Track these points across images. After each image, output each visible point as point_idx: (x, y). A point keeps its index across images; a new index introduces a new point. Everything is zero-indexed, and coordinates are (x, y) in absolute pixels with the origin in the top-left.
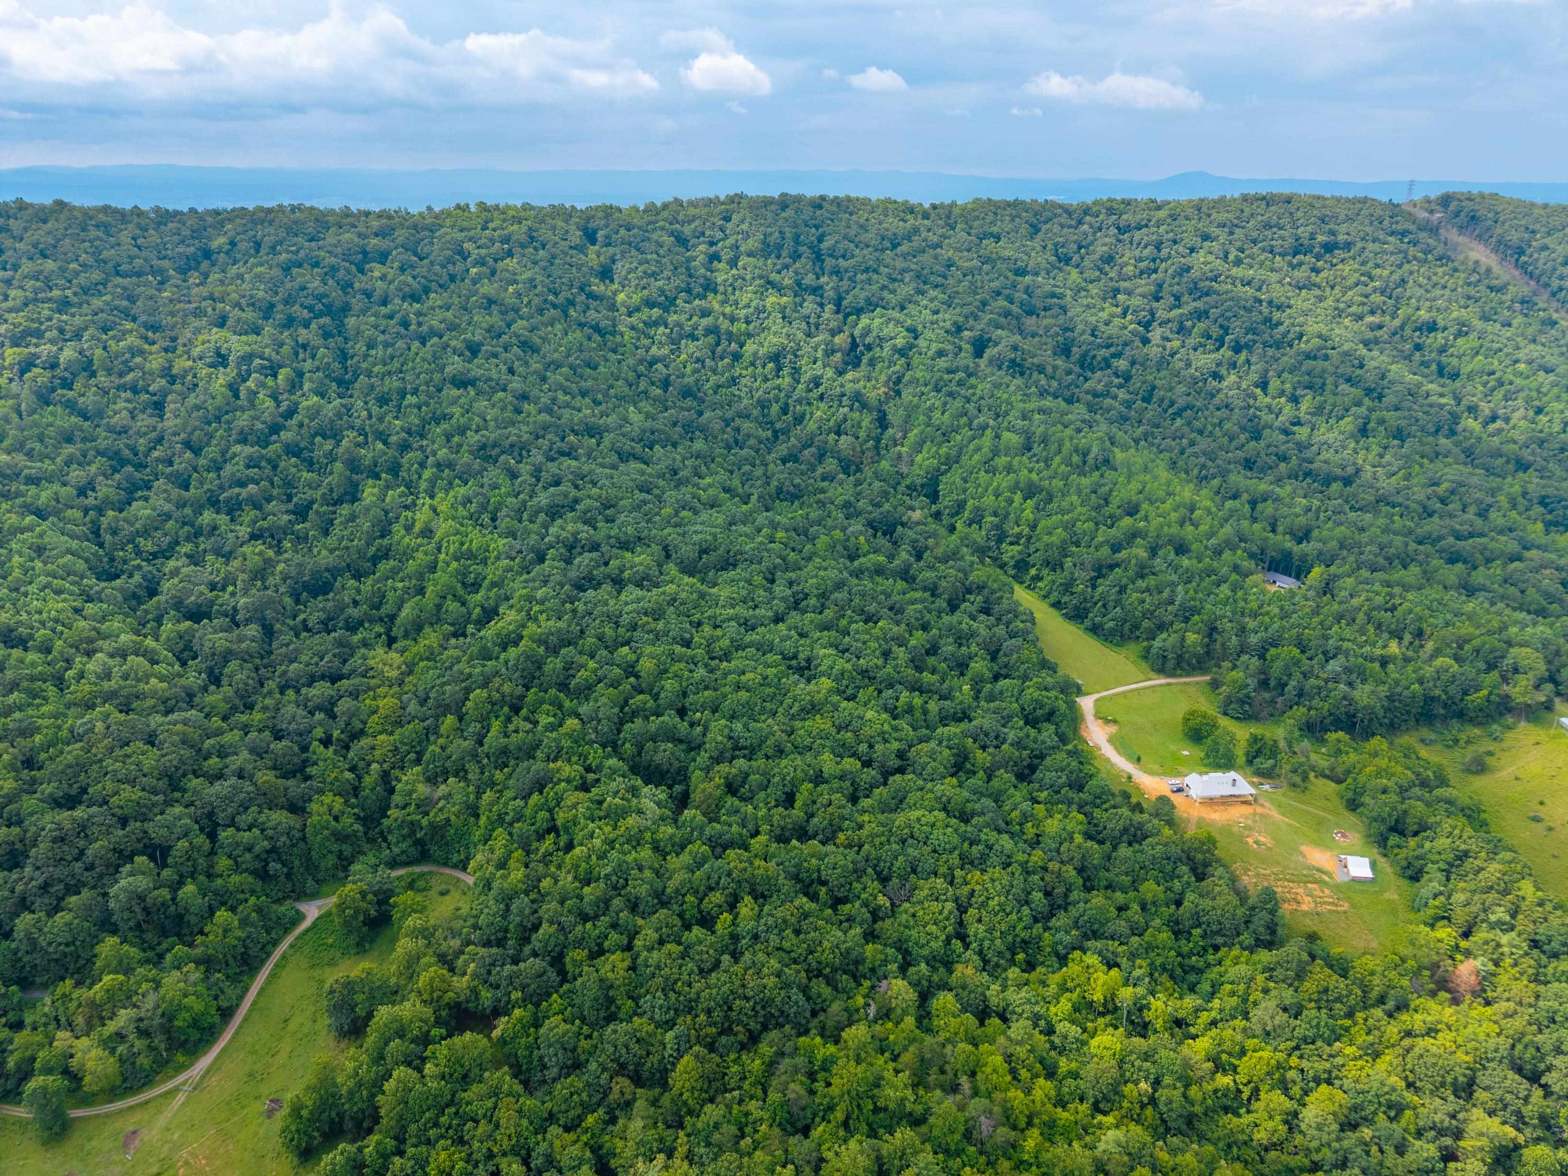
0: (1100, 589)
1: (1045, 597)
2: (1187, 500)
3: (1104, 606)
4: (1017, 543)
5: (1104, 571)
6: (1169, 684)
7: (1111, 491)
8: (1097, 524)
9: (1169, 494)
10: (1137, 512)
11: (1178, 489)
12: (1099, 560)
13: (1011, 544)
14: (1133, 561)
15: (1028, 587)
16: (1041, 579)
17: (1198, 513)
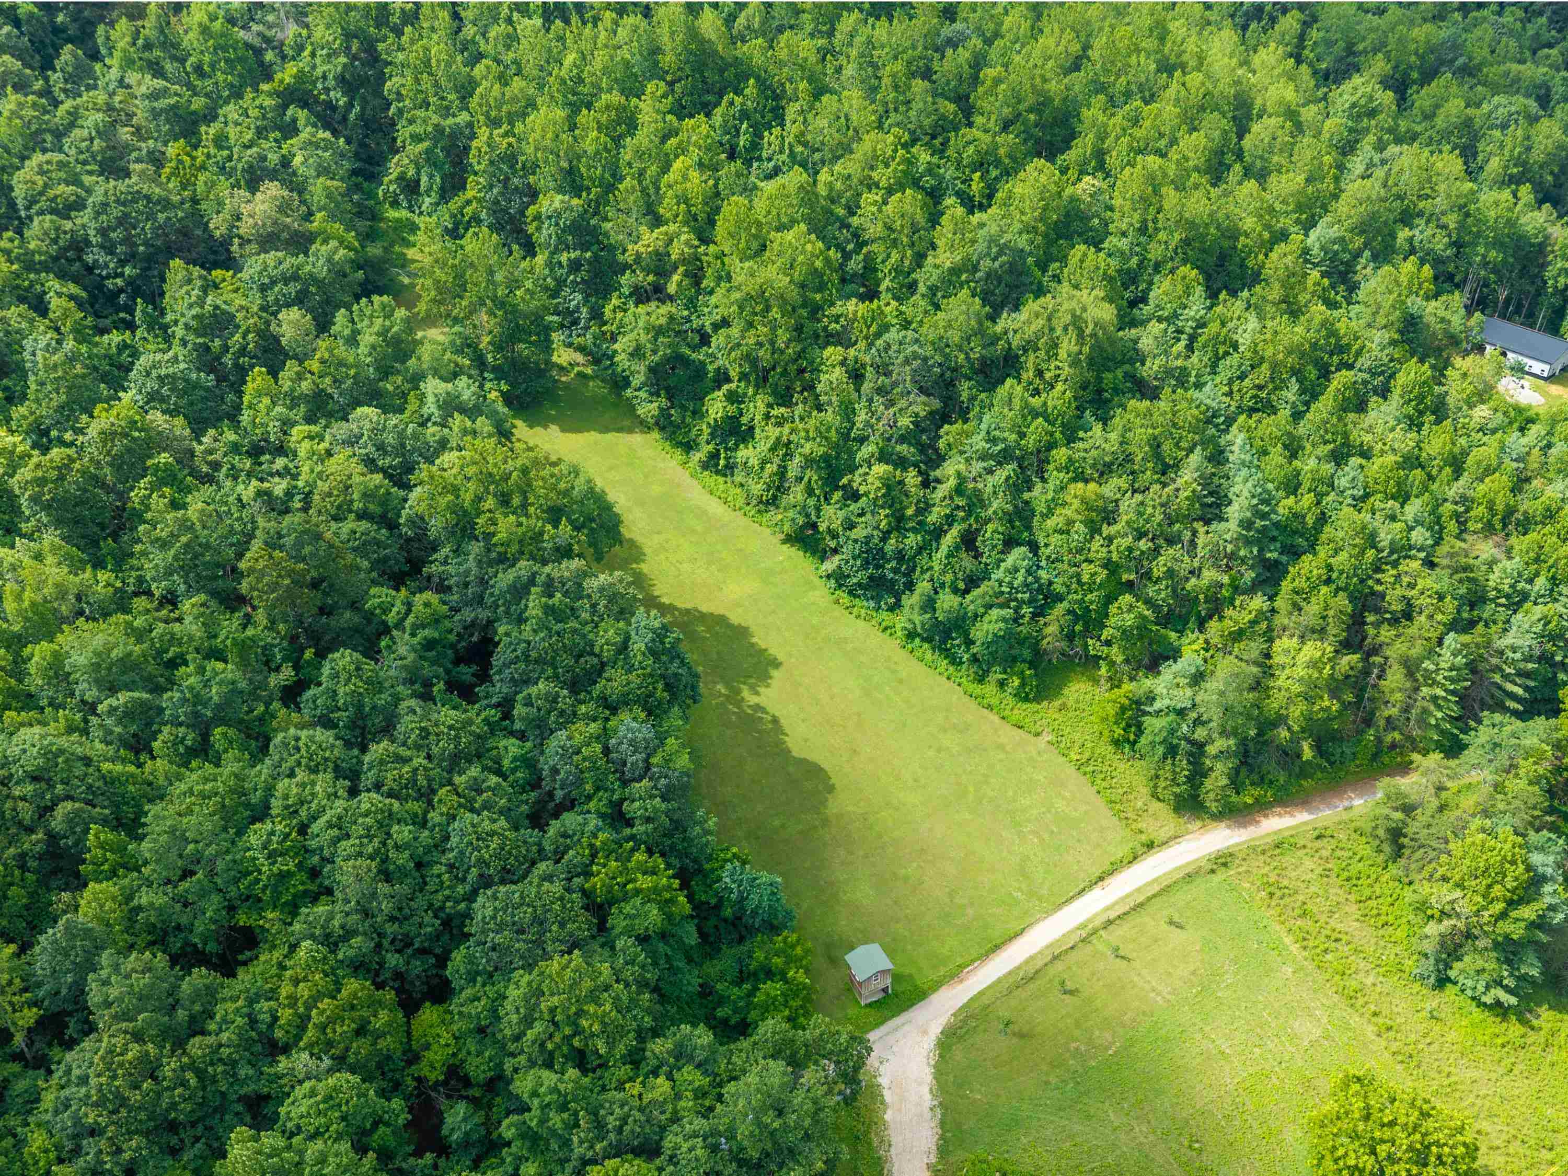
0: (951, 469)
1: (770, 502)
2: (1224, 87)
3: (969, 541)
4: (657, 293)
5: (965, 389)
6: (1223, 861)
7: (978, 63)
8: (934, 195)
9: (1167, 68)
10: (1070, 137)
11: (1191, 46)
12: (941, 346)
13: (641, 296)
14: (1068, 346)
15: (710, 463)
16: (746, 435)
17: (1259, 132)
